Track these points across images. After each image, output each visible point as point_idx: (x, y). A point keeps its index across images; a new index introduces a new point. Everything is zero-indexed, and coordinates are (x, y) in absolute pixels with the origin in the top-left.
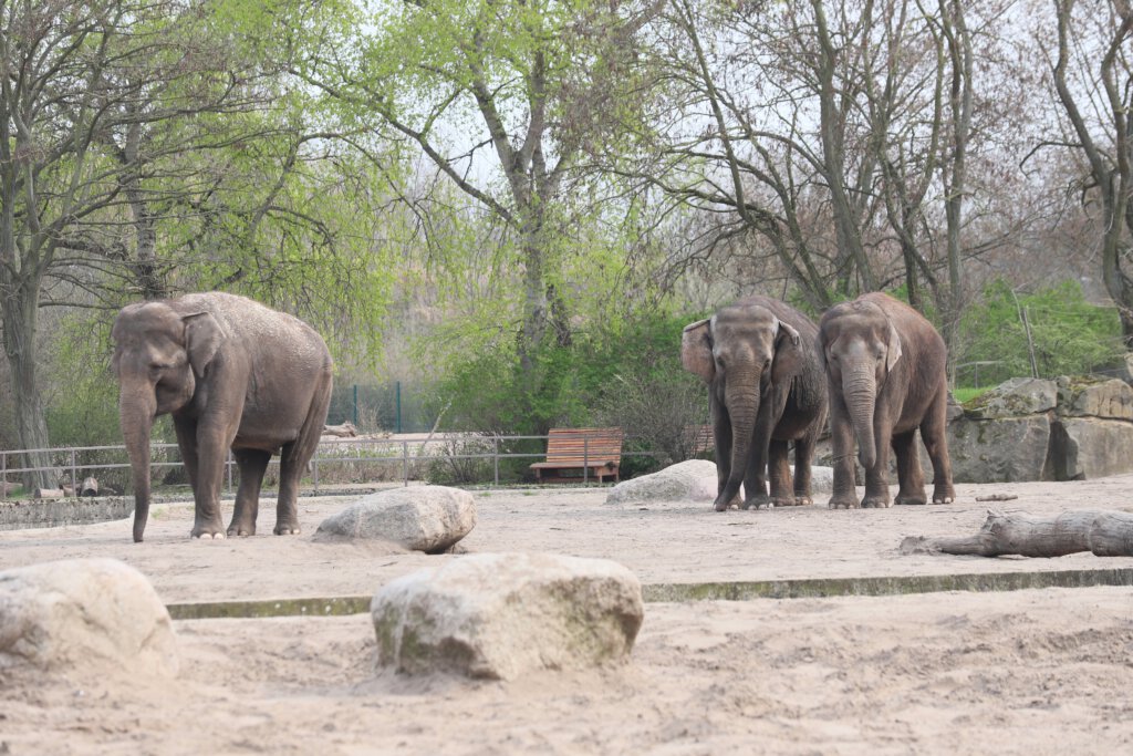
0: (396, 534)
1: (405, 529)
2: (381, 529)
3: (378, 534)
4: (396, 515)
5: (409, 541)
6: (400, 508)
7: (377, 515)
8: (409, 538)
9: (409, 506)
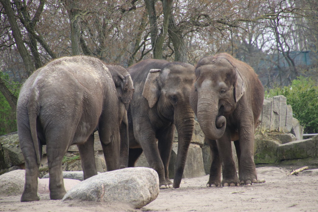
0: (126, 199)
1: (131, 196)
2: (116, 196)
3: (114, 199)
4: (124, 186)
5: (134, 203)
6: (127, 181)
7: (114, 187)
8: (135, 201)
9: (132, 180)
